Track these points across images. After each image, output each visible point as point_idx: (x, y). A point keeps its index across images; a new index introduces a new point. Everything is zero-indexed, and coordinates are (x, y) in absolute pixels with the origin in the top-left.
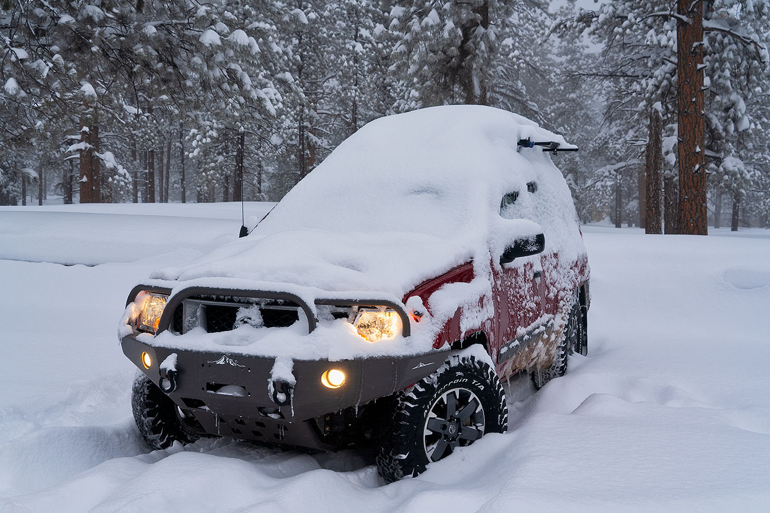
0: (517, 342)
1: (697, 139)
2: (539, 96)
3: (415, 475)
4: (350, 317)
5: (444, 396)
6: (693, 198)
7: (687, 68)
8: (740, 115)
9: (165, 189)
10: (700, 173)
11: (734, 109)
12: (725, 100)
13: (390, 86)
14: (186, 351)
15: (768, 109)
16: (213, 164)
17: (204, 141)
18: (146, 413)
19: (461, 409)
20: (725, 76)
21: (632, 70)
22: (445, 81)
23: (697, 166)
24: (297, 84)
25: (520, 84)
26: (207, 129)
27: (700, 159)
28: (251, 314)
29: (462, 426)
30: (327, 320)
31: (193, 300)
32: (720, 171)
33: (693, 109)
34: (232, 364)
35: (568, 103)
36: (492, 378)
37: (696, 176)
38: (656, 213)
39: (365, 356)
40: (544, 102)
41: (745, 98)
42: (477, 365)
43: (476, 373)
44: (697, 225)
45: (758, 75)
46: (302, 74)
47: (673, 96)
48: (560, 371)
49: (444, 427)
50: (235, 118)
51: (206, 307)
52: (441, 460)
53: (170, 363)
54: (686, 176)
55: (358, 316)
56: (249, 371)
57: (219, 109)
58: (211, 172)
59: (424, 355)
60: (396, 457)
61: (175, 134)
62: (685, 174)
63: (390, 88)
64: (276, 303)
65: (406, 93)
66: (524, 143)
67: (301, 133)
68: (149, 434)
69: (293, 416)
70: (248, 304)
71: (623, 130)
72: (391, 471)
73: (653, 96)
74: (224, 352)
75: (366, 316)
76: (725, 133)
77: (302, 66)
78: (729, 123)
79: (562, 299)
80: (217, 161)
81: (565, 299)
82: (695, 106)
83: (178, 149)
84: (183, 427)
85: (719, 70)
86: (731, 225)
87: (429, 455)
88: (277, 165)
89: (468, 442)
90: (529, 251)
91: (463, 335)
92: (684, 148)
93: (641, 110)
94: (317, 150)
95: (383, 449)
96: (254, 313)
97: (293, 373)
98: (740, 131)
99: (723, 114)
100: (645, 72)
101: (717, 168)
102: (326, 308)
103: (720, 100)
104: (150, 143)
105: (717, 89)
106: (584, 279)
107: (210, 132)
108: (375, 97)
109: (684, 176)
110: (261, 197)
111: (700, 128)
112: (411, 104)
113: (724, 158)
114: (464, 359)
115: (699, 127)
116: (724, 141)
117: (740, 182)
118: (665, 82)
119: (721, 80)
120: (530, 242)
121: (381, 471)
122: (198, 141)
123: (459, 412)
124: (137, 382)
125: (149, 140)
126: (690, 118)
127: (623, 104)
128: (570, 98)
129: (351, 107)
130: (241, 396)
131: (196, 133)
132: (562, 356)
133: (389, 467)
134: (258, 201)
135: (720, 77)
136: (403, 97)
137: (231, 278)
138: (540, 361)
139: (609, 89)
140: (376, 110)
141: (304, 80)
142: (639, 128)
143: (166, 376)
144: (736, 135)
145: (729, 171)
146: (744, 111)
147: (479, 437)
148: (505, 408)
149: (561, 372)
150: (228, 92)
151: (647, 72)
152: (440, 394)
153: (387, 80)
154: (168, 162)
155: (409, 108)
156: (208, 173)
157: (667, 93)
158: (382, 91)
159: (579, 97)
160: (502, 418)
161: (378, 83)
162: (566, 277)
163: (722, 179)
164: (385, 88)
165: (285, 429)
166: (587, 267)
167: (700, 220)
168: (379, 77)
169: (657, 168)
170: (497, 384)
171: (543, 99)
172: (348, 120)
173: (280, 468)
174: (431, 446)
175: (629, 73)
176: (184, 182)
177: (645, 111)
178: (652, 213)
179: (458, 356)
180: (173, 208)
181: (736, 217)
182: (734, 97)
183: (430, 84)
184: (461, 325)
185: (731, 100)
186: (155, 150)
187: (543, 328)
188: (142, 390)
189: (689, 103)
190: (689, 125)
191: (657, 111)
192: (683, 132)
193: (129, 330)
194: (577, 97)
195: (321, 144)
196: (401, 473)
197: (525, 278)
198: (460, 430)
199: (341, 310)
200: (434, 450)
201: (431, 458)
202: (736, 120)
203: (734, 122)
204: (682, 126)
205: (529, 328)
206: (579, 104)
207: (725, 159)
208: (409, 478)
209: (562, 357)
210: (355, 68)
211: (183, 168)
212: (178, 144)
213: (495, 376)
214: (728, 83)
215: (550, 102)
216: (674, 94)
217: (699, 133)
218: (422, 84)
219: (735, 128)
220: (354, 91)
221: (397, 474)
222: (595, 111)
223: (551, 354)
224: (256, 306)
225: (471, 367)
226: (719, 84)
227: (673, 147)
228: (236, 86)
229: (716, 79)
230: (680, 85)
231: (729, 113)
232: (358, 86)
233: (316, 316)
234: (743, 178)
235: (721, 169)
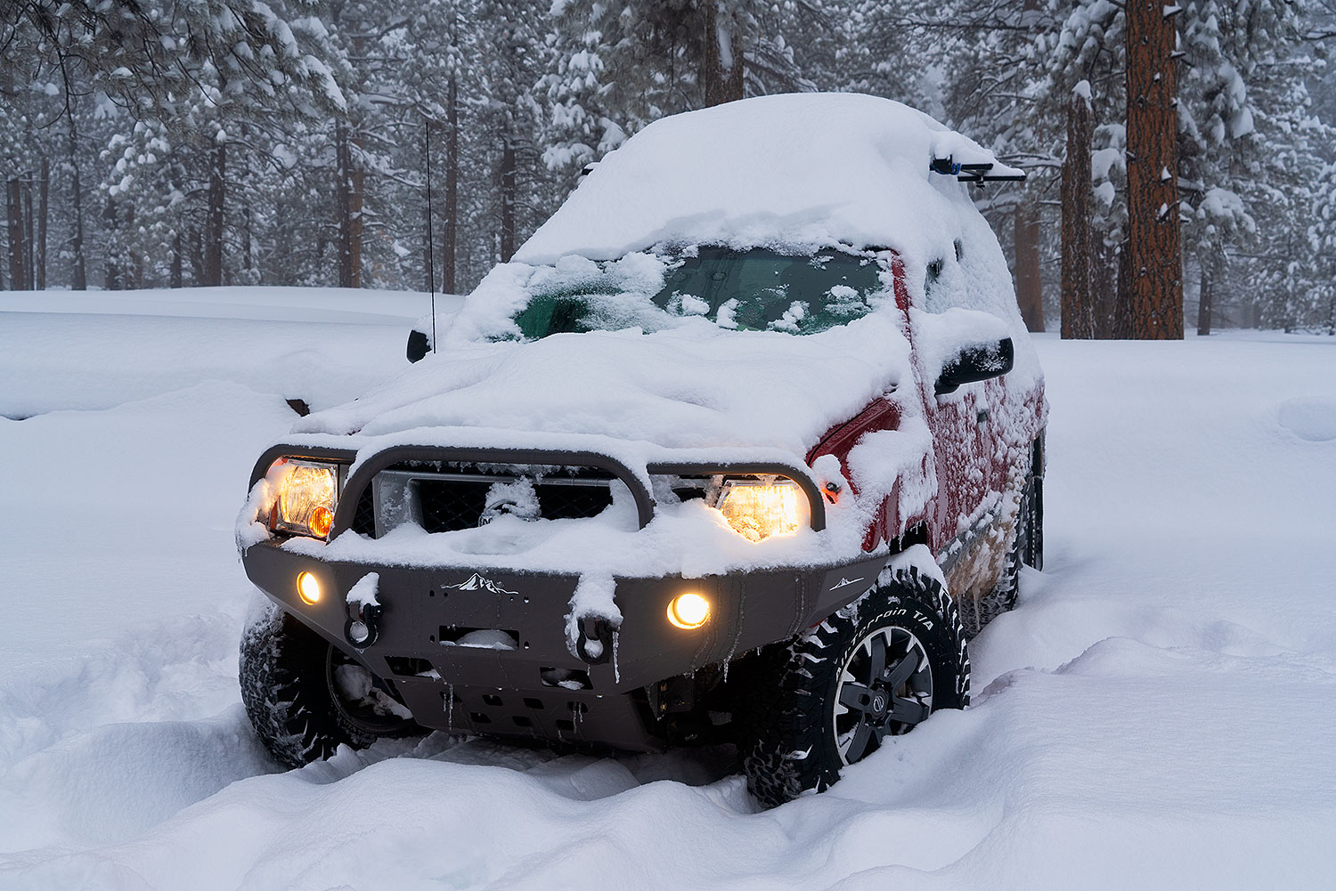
0: (958, 544)
1: (1163, 154)
2: (815, 67)
3: (822, 789)
4: (709, 496)
5: (867, 642)
6: (1156, 270)
7: (1145, 15)
8: (1236, 107)
9: (38, 261)
10: (1170, 221)
11: (1225, 95)
12: (1208, 78)
13: (524, 47)
14: (397, 567)
15: (1266, 94)
16: (161, 209)
17: (141, 159)
18: (276, 693)
19: (892, 665)
20: (1208, 29)
21: (1017, 15)
22: (656, 37)
23: (1164, 208)
24: (334, 42)
25: (781, 41)
26: (146, 135)
27: (1170, 194)
28: (517, 495)
29: (894, 697)
30: (666, 503)
31: (393, 472)
32: (1199, 217)
33: (1156, 95)
34: (492, 590)
35: (874, 81)
36: (945, 606)
37: (1162, 226)
38: (1081, 301)
39: (748, 568)
40: (825, 80)
41: (1244, 73)
42: (922, 583)
43: (920, 598)
44: (1164, 323)
45: (1270, 27)
46: (341, 20)
47: (1105, 69)
48: (1007, 599)
49: (866, 700)
50: (207, 111)
51: (419, 484)
52: (863, 761)
53: (364, 592)
54: (1142, 226)
55: (723, 494)
56: (527, 601)
57: (231, 98)
58: (158, 225)
59: (849, 565)
60: (789, 756)
61: (59, 145)
62: (1140, 222)
63: (524, 50)
64: (563, 474)
65: (561, 61)
66: (942, 166)
67: (341, 143)
68: (281, 735)
69: (617, 682)
70: (509, 477)
71: (985, 135)
72: (777, 782)
73: (1068, 68)
74: (474, 567)
75: (739, 494)
76: (1205, 142)
77: (340, 4)
78: (1215, 122)
79: (1013, 463)
80: (169, 201)
81: (1017, 463)
82: (1159, 88)
83: (68, 176)
84: (343, 718)
85: (1197, 18)
86: (1197, 324)
87: (842, 752)
88: (274, 209)
89: (904, 726)
90: (988, 370)
91: (903, 527)
92: (1139, 172)
93: (1042, 97)
94: (368, 178)
95: (761, 742)
96: (522, 494)
97: (615, 601)
98: (1235, 137)
99: (1205, 105)
100: (1043, 20)
101: (1192, 210)
102: (664, 481)
103: (1198, 77)
104: (10, 163)
105: (1193, 55)
106: (1041, 425)
107: (154, 142)
108: (493, 69)
109: (1139, 227)
110: (250, 276)
111: (1170, 132)
112: (571, 83)
113: (1207, 190)
114: (900, 571)
115: (1167, 130)
116: (1204, 157)
117: (1238, 238)
118: (1090, 41)
119: (1201, 38)
120: (988, 353)
121: (754, 785)
122: (128, 161)
123: (890, 672)
124: (251, 635)
125: (11, 157)
126: (1149, 112)
127: (999, 84)
128: (878, 71)
129: (445, 89)
130: (511, 648)
131: (123, 143)
132: (1011, 571)
133: (773, 775)
134: (245, 285)
135: (1198, 31)
136: (554, 70)
137: (475, 428)
138: (979, 580)
139: (958, 53)
140: (495, 96)
141: (344, 33)
142: (1017, 132)
143: (360, 615)
144: (1229, 145)
145: (1216, 217)
146: (1242, 97)
147: (923, 718)
148: (967, 663)
149: (1008, 602)
150: (248, 60)
151: (1046, 19)
152: (861, 639)
153: (519, 34)
154: (44, 204)
155: (567, 91)
156: (152, 227)
157: (1092, 62)
158: (509, 58)
159: (897, 69)
160: (961, 680)
161: (500, 39)
162: (1018, 422)
163: (1203, 233)
164: (513, 49)
165: (584, 710)
166: (1044, 401)
167: (1170, 313)
168: (500, 26)
169: (1082, 212)
170: (954, 618)
171: (824, 73)
172: (430, 116)
173: (574, 784)
174: (846, 736)
175: (1010, 22)
176: (82, 247)
177: (1051, 99)
178: (1074, 300)
179: (890, 567)
180: (57, 299)
181: (1207, 308)
182: (1225, 70)
183: (629, 44)
184: (901, 509)
185: (1221, 77)
186: (20, 180)
187: (989, 518)
188: (265, 650)
189: (1148, 83)
190: (1147, 127)
191: (1081, 100)
192: (1136, 141)
193: (261, 532)
194: (893, 69)
195: (376, 166)
196: (798, 785)
197: (966, 423)
198: (890, 705)
199: (692, 484)
200: (850, 741)
201: (846, 756)
202: (1228, 116)
203: (1224, 120)
204: (1135, 130)
205: (974, 516)
206: (897, 83)
207: (1207, 194)
208: (812, 794)
209: (1011, 574)
210: (453, 9)
211: (79, 216)
212: (67, 166)
213: (950, 603)
214: (1215, 44)
215: (839, 80)
216: (1105, 64)
217: (1168, 142)
218: (613, 44)
219: (1226, 130)
220: (451, 56)
221: (789, 789)
222: (923, 97)
223: (996, 568)
224: (526, 479)
225: (912, 587)
226: (1196, 44)
227: (1110, 171)
228: (268, 49)
229: (1191, 36)
230: (1130, 48)
231: (1214, 103)
232: (459, 46)
233: (652, 496)
234: (1242, 230)
235: (1202, 213)
